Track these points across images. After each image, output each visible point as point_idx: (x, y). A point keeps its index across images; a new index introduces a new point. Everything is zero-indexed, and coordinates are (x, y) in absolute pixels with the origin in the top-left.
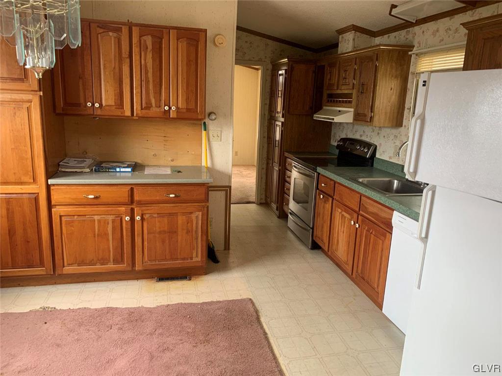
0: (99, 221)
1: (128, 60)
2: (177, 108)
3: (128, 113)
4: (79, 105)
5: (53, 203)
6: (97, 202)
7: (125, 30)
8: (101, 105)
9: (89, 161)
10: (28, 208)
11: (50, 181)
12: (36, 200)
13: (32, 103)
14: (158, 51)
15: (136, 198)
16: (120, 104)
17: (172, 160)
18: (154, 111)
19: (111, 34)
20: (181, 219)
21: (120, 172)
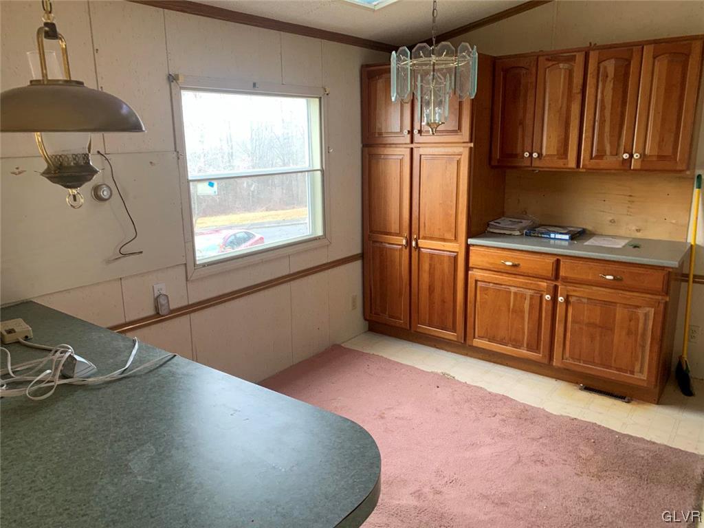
0: (515, 293)
1: (579, 97)
2: (643, 156)
3: (572, 164)
4: (516, 156)
5: (471, 265)
6: (515, 270)
7: (580, 58)
8: (540, 155)
10: (447, 266)
11: (471, 241)
12: (456, 258)
13: (463, 156)
14: (623, 78)
15: (562, 273)
16: (564, 153)
17: (638, 231)
18: (609, 161)
19: (561, 65)
20: (620, 313)
21: (555, 239)
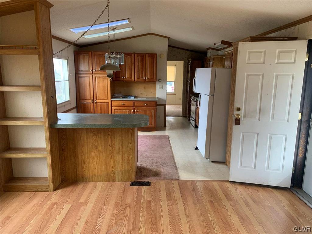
0: (125, 111)
1: (134, 64)
2: (148, 78)
3: (133, 80)
4: (119, 78)
5: (112, 106)
6: (124, 106)
7: (133, 55)
8: (126, 78)
9: (121, 95)
10: (106, 106)
11: (112, 99)
12: (108, 104)
14: (142, 61)
15: (135, 105)
16: (131, 77)
17: (147, 95)
18: (141, 79)
19: (129, 56)
20: (148, 112)
21: (131, 98)
